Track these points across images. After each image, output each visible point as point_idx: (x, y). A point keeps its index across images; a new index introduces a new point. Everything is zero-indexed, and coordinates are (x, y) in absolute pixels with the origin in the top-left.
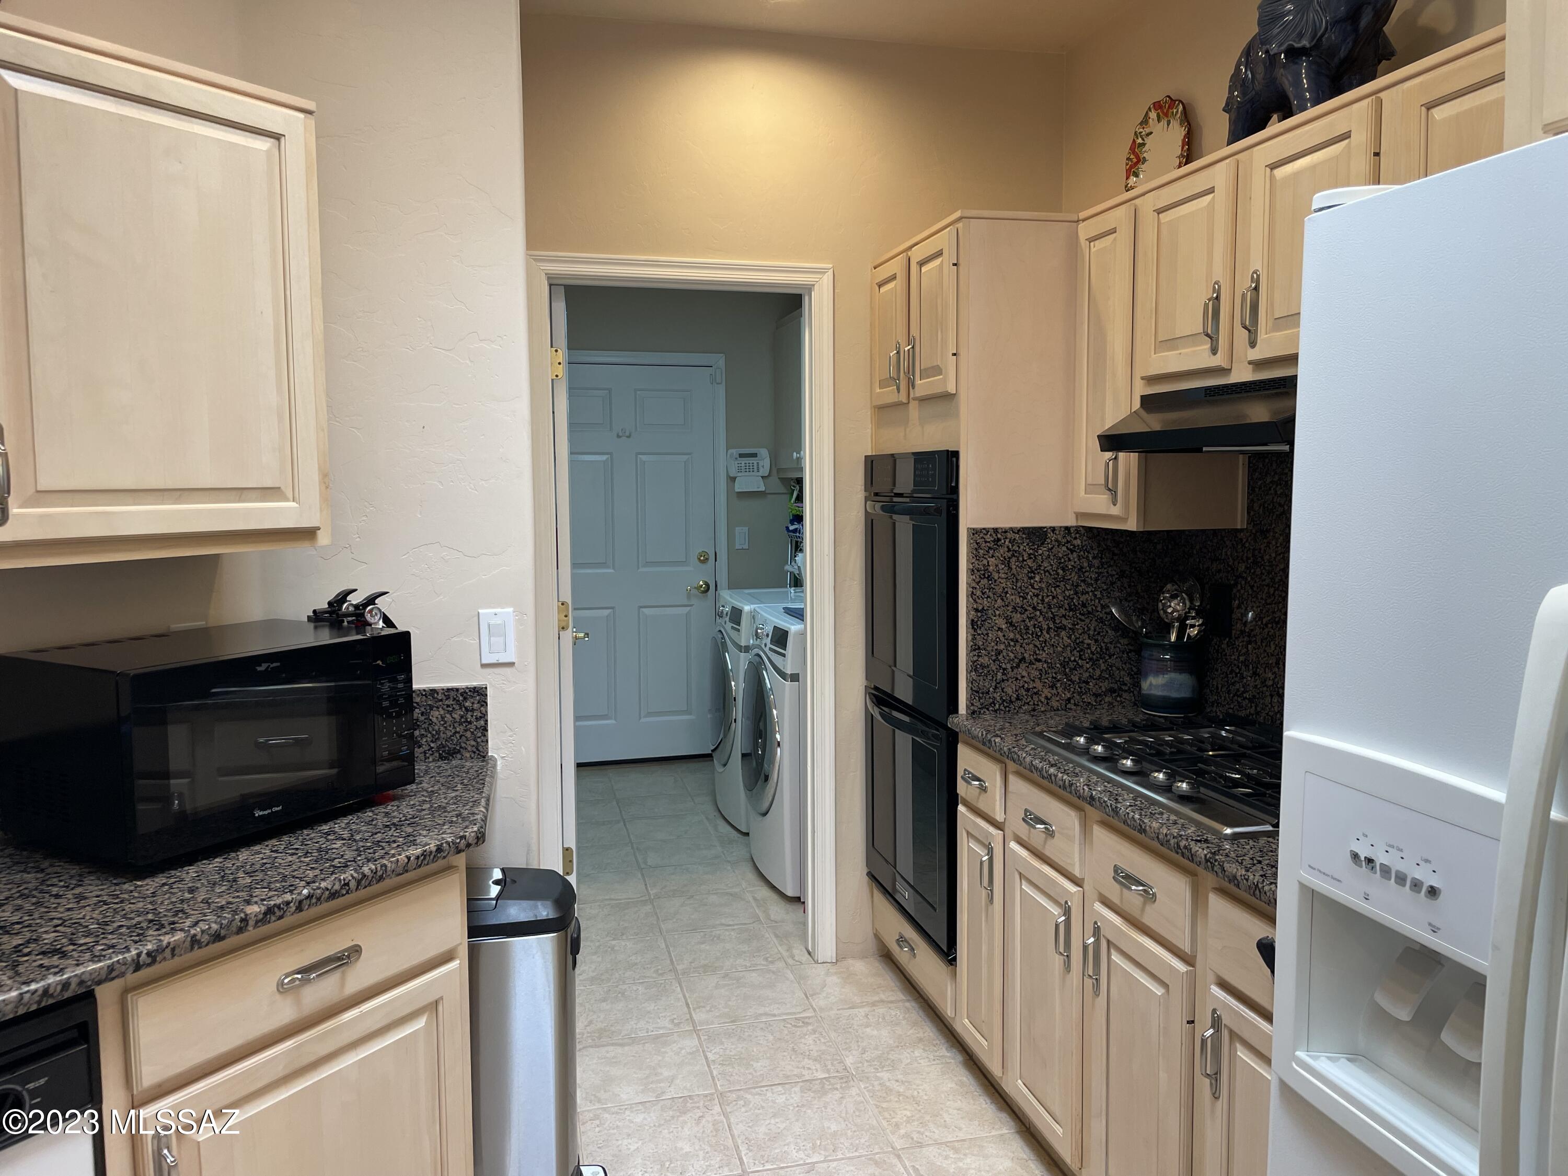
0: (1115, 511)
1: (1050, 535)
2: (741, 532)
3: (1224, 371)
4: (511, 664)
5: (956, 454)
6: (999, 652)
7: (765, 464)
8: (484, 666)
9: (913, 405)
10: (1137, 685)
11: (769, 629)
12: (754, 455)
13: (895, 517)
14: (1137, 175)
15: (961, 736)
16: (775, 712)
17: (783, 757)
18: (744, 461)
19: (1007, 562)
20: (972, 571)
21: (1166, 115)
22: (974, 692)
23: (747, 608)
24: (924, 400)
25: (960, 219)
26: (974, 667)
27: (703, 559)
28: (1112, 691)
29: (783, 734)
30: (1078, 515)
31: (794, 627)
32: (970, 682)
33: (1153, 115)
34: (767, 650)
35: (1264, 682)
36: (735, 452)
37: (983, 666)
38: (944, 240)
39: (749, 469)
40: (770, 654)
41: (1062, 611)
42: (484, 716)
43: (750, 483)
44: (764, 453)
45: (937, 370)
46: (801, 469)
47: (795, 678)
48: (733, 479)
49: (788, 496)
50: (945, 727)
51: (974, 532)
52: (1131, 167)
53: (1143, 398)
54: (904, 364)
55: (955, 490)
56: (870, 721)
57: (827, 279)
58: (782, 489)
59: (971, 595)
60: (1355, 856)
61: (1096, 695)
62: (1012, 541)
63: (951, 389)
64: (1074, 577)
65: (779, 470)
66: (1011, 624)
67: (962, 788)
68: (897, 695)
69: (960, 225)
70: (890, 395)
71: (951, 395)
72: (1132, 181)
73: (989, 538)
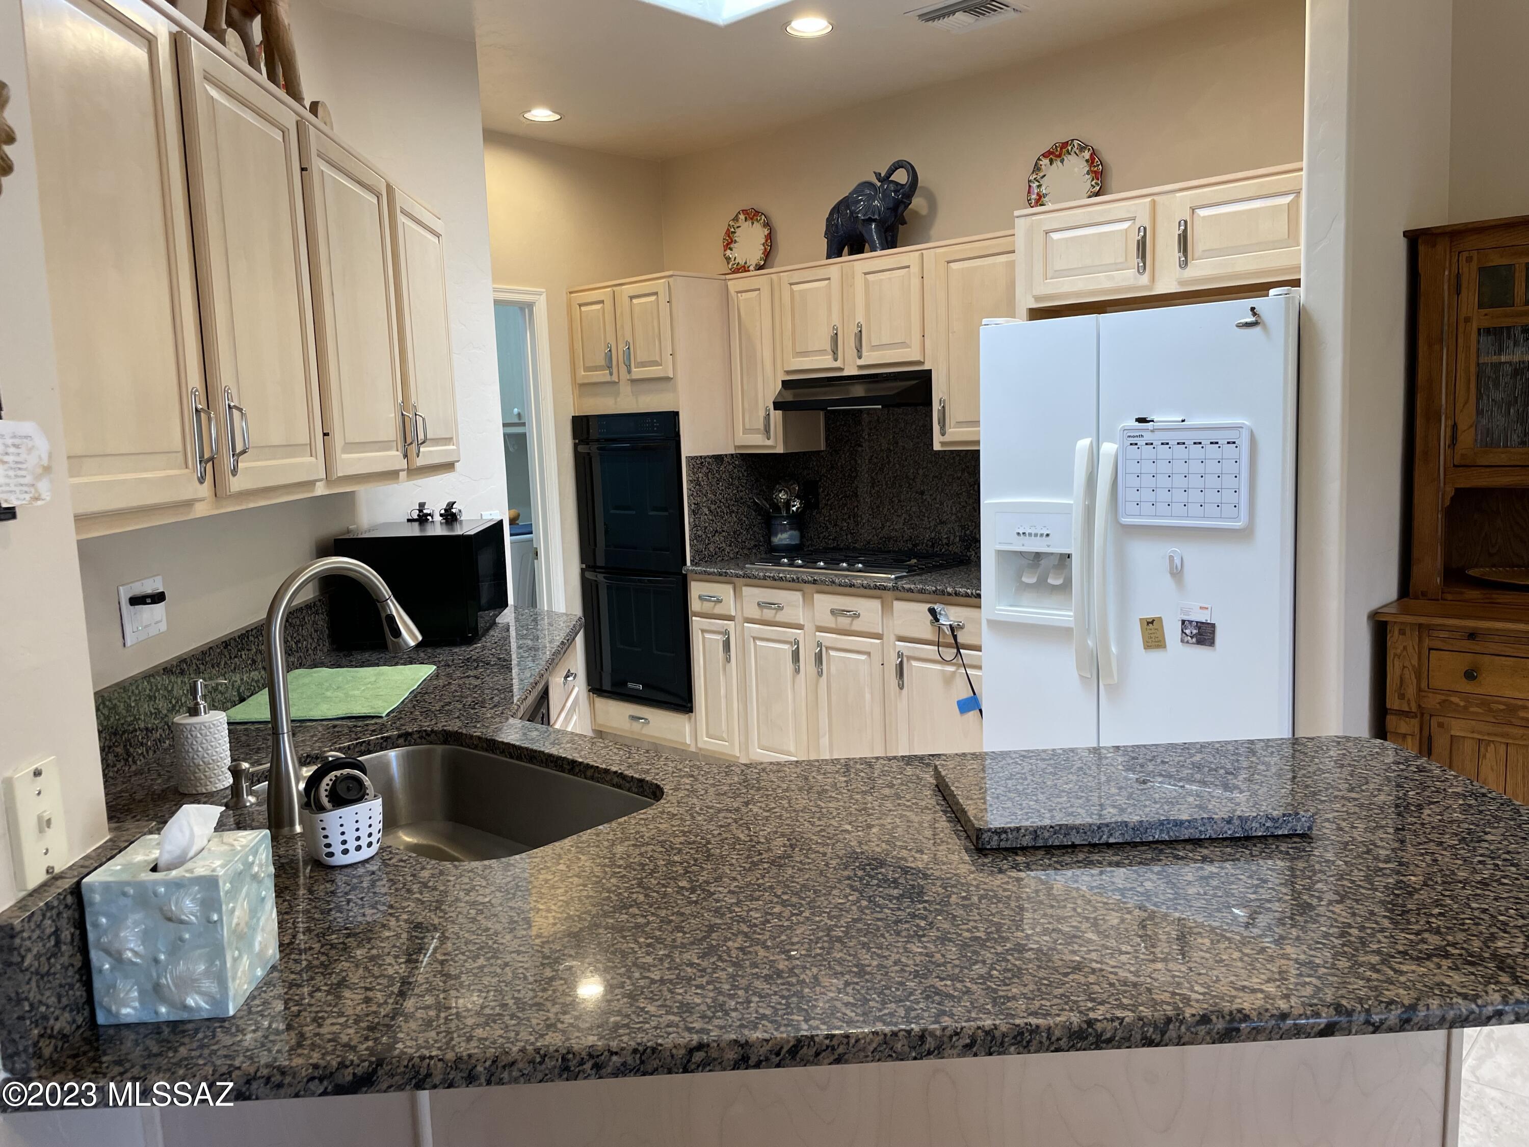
0: (770, 443)
1: (725, 459)
3: (841, 369)
5: (677, 413)
6: (706, 528)
9: (628, 383)
10: (770, 542)
14: (731, 249)
15: (689, 577)
19: (707, 475)
20: (690, 481)
21: (752, 219)
22: (693, 551)
24: (640, 380)
25: (669, 276)
26: (695, 537)
28: (755, 546)
30: (736, 447)
32: (691, 544)
33: (742, 217)
35: (841, 529)
37: (698, 537)
41: (732, 502)
45: (653, 364)
50: (678, 575)
51: (690, 459)
52: (728, 244)
53: (783, 382)
54: (617, 358)
55: (677, 435)
57: (543, 298)
59: (691, 494)
60: (1018, 534)
61: (749, 549)
62: (708, 463)
63: (669, 376)
64: (736, 482)
66: (711, 511)
67: (691, 604)
69: (671, 280)
70: (598, 376)
71: (668, 379)
72: (728, 252)
73: (698, 462)
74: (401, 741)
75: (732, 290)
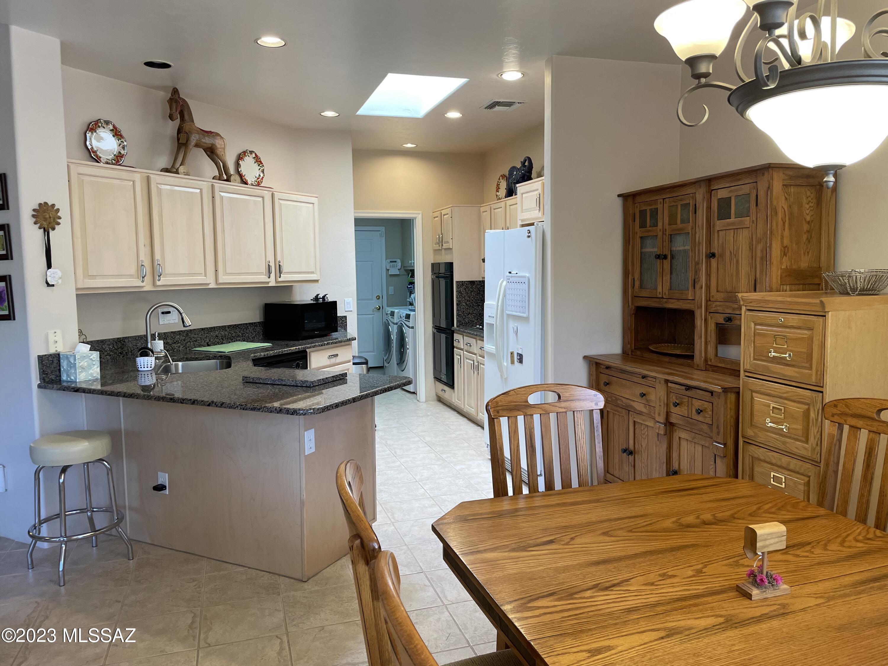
1: (476, 282)
2: (391, 289)
4: (352, 311)
5: (452, 263)
6: (464, 311)
7: (399, 264)
8: (346, 311)
9: (443, 250)
11: (405, 315)
12: (396, 262)
13: (440, 279)
15: (455, 331)
16: (407, 339)
17: (410, 352)
18: (392, 264)
19: (465, 289)
20: (457, 291)
22: (457, 321)
23: (396, 311)
24: (445, 249)
25: (452, 207)
26: (458, 315)
27: (378, 298)
29: (409, 346)
31: (412, 313)
32: (457, 318)
33: (501, 178)
34: (404, 321)
36: (389, 261)
37: (460, 315)
38: (448, 211)
39: (393, 267)
40: (405, 322)
41: (479, 301)
42: (346, 322)
43: (394, 271)
44: (399, 261)
45: (448, 242)
46: (414, 266)
47: (412, 328)
48: (388, 270)
49: (407, 276)
50: (451, 330)
51: (457, 282)
52: (497, 189)
54: (441, 240)
55: (452, 272)
56: (434, 334)
57: (420, 216)
58: (405, 273)
59: (457, 297)
62: (466, 284)
63: (451, 248)
65: (404, 267)
66: (467, 304)
67: (455, 344)
68: (441, 326)
69: (452, 208)
70: (437, 247)
71: (451, 249)
72: (498, 193)
73: (461, 284)
74: (220, 358)
75: (481, 211)
